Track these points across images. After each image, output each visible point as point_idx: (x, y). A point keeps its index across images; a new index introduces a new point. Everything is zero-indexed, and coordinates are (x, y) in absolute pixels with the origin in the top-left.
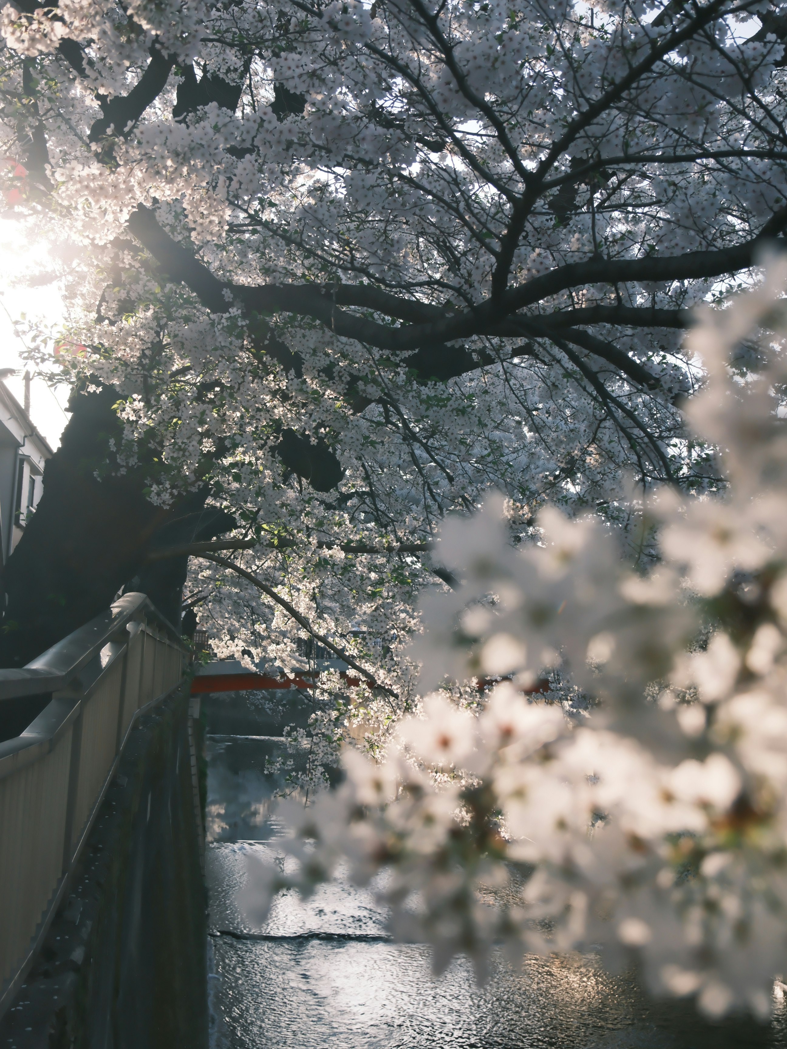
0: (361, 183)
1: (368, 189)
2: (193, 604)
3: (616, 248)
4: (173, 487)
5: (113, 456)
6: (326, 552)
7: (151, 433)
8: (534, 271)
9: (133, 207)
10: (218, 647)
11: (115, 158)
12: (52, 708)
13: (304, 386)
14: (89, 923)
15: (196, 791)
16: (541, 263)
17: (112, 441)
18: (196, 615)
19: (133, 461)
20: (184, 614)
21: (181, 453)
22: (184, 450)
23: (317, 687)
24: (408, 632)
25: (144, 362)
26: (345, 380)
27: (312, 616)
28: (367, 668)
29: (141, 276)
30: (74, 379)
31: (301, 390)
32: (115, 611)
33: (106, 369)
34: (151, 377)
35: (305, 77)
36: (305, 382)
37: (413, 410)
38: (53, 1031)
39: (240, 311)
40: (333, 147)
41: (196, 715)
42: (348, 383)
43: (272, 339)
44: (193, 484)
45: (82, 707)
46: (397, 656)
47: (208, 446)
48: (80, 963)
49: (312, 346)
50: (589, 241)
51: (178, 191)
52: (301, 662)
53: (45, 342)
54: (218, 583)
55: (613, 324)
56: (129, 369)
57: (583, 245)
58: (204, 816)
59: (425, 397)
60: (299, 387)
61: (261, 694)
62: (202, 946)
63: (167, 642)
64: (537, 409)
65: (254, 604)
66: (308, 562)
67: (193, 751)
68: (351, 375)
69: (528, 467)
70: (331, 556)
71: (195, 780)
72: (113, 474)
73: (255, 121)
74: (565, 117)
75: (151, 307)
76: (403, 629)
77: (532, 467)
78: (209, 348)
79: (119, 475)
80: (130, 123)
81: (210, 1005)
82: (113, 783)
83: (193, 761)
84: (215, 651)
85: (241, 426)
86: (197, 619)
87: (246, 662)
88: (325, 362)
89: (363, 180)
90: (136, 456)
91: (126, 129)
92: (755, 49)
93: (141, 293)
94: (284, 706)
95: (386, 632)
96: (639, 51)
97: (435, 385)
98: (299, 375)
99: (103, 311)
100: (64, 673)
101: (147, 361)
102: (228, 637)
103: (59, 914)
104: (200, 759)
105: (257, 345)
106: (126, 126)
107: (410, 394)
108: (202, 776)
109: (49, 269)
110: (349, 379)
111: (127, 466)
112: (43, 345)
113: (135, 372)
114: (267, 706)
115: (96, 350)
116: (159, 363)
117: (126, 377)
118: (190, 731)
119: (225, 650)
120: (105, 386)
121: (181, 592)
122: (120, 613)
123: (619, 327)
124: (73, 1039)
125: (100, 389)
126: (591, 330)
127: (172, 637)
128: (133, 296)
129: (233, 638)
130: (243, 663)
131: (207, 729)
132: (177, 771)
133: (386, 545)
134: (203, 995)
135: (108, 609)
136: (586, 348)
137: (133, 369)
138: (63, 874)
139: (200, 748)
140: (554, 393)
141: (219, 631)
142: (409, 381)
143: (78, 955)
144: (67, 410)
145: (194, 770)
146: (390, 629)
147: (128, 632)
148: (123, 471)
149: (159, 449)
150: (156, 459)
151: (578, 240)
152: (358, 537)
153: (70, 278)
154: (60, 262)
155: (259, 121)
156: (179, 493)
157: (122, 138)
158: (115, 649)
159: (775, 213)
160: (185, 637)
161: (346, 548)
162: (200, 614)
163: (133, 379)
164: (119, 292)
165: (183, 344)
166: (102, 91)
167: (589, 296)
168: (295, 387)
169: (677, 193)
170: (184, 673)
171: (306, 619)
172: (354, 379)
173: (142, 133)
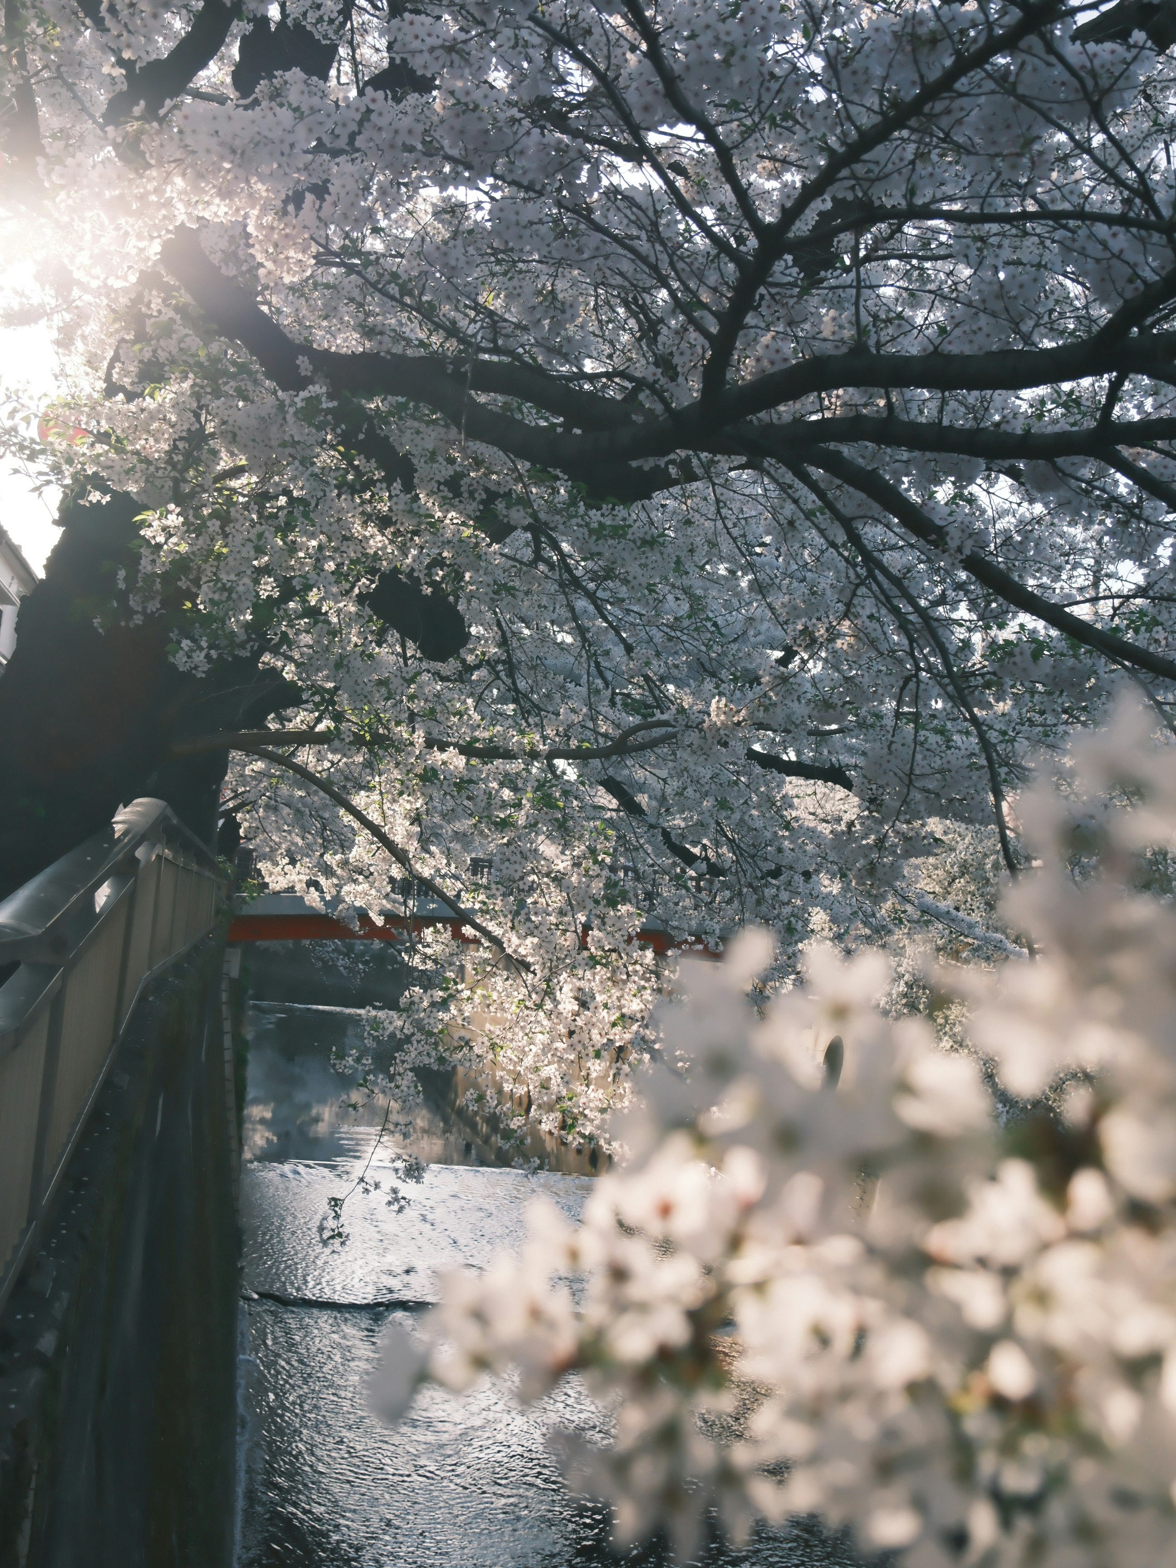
0: (513, 218)
1: (525, 227)
2: (236, 809)
3: (890, 330)
4: (210, 647)
5: (122, 597)
6: (438, 757)
7: (181, 564)
8: (766, 363)
9: (168, 231)
10: (271, 874)
11: (142, 154)
12: (20, 978)
13: (415, 505)
14: (65, 1295)
15: (230, 1086)
16: (778, 351)
17: (122, 574)
18: (239, 826)
19: (153, 606)
20: (221, 822)
21: (226, 594)
22: (230, 591)
23: (416, 951)
24: (554, 880)
25: (176, 458)
26: (478, 498)
27: (413, 847)
28: (490, 928)
29: (175, 327)
30: (68, 481)
31: (410, 511)
32: (119, 828)
33: (117, 468)
34: (185, 481)
35: (438, 53)
36: (416, 498)
37: (578, 544)
38: (7, 1458)
39: (324, 389)
40: (475, 161)
41: (235, 972)
42: (482, 502)
43: (371, 431)
44: (242, 646)
45: (64, 978)
46: (536, 914)
47: (268, 588)
48: (50, 1354)
49: (430, 447)
50: (850, 322)
51: (238, 210)
52: (394, 901)
53: (27, 420)
54: (274, 781)
55: (879, 445)
56: (152, 469)
57: (841, 327)
58: (240, 1122)
59: (596, 525)
60: (407, 508)
61: (332, 944)
62: (230, 1315)
63: (195, 867)
64: (763, 545)
65: (327, 815)
66: (408, 772)
67: (227, 1026)
68: (486, 490)
69: (745, 632)
70: (444, 763)
71: (229, 1070)
72: (123, 624)
73: (357, 110)
74: (824, 135)
75: (191, 375)
76: (548, 875)
77: (751, 632)
78: (275, 443)
79: (131, 625)
80: (168, 103)
81: (239, 1400)
82: (108, 1083)
83: (227, 1041)
84: (267, 880)
85: (318, 560)
86: (242, 832)
87: (313, 899)
88: (447, 472)
89: (517, 213)
90: (159, 598)
91: (162, 112)
92: (1113, 52)
93: (175, 351)
94: (366, 963)
95: (522, 878)
96: (939, 44)
97: (613, 509)
98: (409, 487)
99: (115, 377)
100: (40, 931)
101: (180, 458)
102: (287, 860)
103: (21, 1281)
104: (238, 1038)
105: (346, 439)
106: (162, 106)
107: (574, 521)
108: (241, 1062)
109: (35, 302)
110: (484, 496)
111: (144, 612)
112: (24, 425)
113: (160, 472)
114: (340, 963)
115: (103, 437)
116: (198, 461)
117: (147, 481)
118: (224, 997)
119: (280, 878)
120: (114, 494)
121: (218, 792)
122: (125, 833)
123: (889, 450)
124: (35, 1467)
125: (108, 498)
126: (846, 450)
127: (203, 860)
128: (162, 356)
129: (293, 862)
130: (307, 899)
131: (250, 992)
132: (203, 1058)
133: (528, 748)
134: (230, 1387)
135: (108, 824)
136: (838, 477)
137: (158, 469)
138: (29, 1222)
139: (238, 1022)
140: (789, 535)
141: (273, 850)
142: (573, 502)
143: (47, 1342)
144: (56, 523)
145: (228, 1055)
146: (528, 874)
147: (138, 861)
148: (138, 619)
149: (194, 590)
150: (189, 605)
151: (834, 319)
152: (486, 735)
153: (67, 317)
154: (52, 292)
155: (364, 109)
156: (220, 655)
157: (155, 124)
158: (116, 888)
159: (1126, 301)
160: (221, 858)
161: (467, 750)
162: (246, 824)
163: (158, 483)
164: (141, 350)
165: (235, 435)
166: (126, 55)
167: (847, 398)
168: (401, 506)
169: (985, 252)
170: (218, 911)
171: (405, 852)
172: (492, 496)
173: (186, 117)
